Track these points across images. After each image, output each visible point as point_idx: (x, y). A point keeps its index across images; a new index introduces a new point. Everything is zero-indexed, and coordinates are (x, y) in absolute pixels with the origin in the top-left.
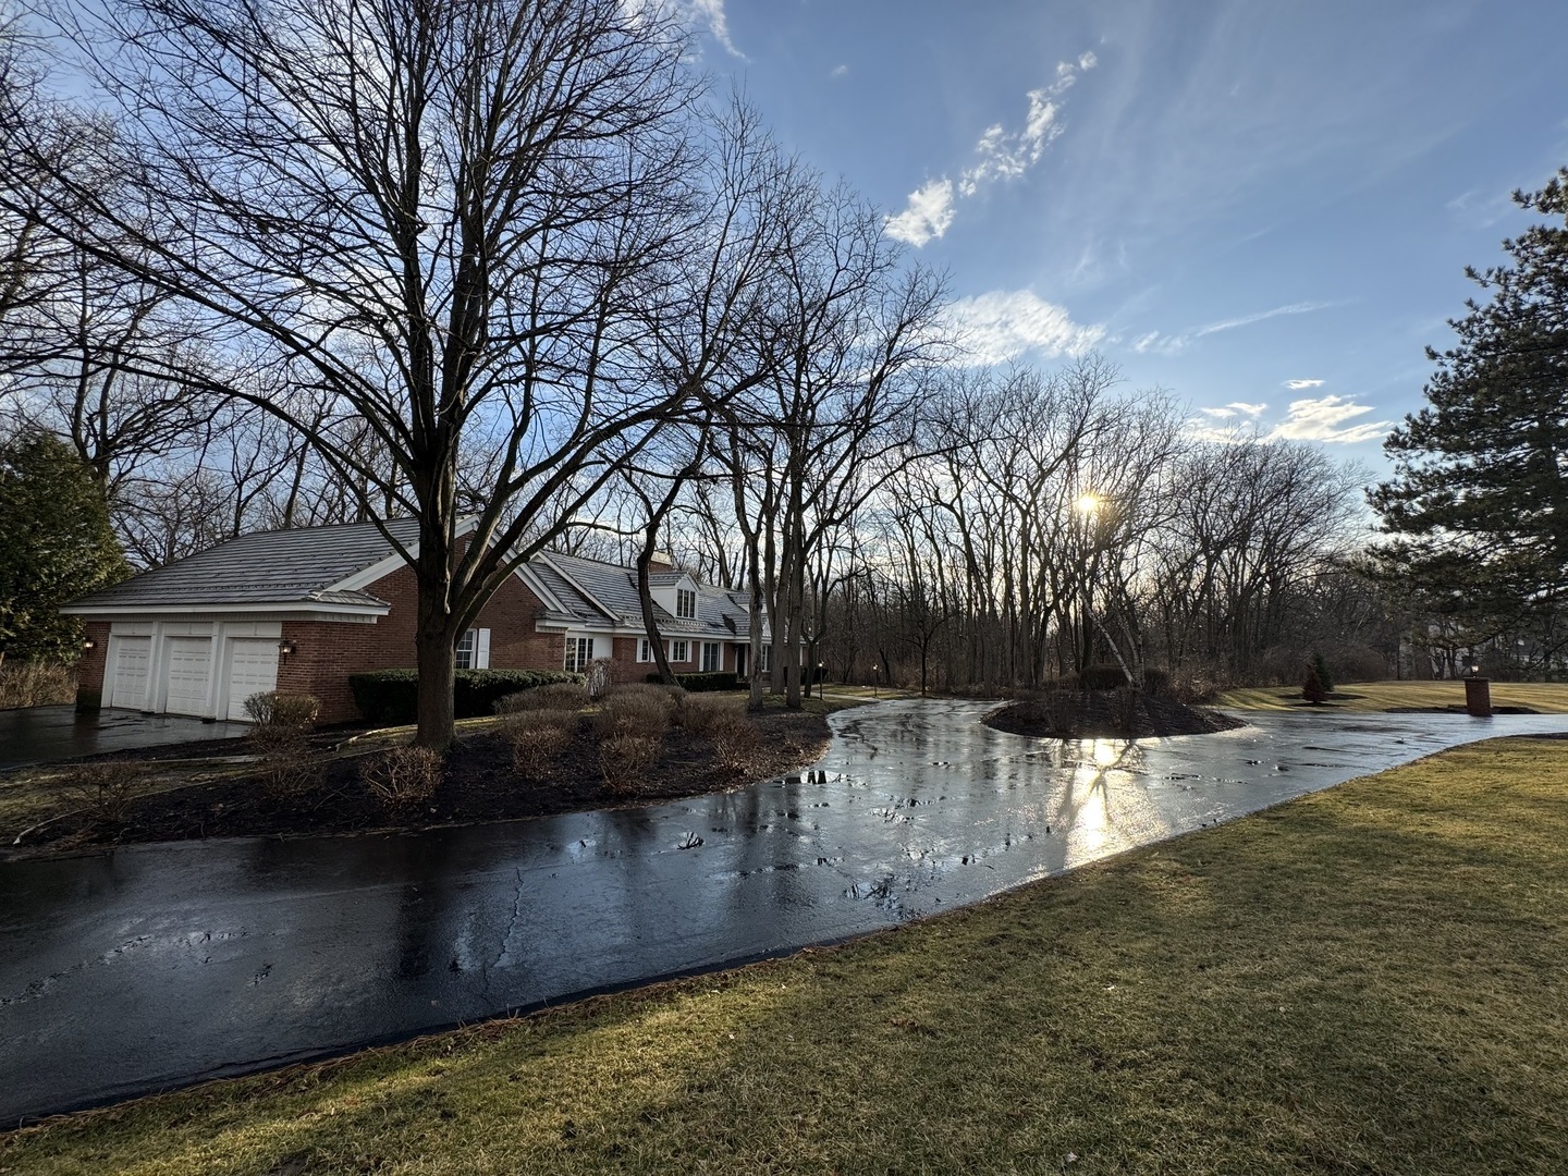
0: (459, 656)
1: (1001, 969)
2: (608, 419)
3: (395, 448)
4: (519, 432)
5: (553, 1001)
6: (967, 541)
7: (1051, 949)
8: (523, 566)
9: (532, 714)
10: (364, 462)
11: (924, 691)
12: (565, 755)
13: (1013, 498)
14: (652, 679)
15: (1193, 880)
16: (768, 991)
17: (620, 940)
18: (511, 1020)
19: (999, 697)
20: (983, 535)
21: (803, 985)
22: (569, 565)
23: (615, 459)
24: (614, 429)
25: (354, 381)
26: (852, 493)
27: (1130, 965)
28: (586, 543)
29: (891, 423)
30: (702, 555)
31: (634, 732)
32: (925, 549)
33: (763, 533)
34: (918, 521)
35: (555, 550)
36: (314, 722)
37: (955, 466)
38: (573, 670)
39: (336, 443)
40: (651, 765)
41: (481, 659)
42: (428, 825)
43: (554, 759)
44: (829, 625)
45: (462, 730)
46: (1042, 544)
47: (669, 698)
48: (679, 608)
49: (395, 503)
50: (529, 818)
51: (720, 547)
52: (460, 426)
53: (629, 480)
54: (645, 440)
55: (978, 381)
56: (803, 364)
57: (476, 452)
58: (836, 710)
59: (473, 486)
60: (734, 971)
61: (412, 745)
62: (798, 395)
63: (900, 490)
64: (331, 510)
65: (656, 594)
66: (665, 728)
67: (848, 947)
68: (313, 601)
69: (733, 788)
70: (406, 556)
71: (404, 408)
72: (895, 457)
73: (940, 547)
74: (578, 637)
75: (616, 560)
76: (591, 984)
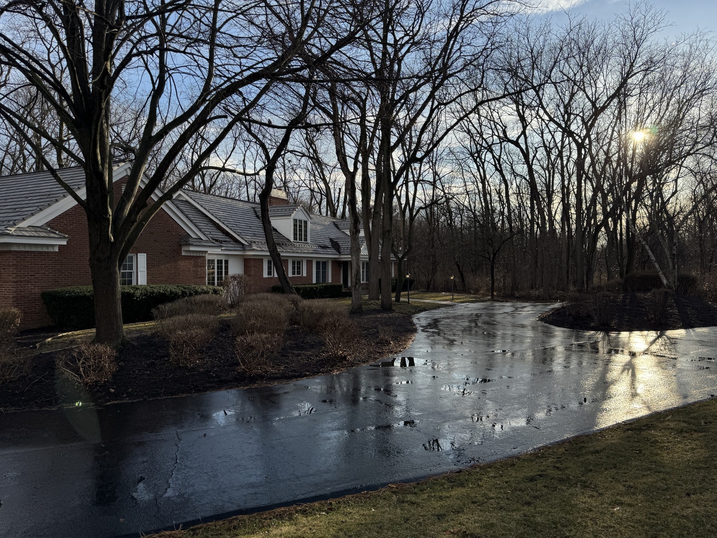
0: (124, 275)
1: (536, 497)
2: (229, 79)
3: (60, 111)
4: (157, 93)
5: (206, 520)
6: (531, 171)
7: (576, 484)
8: (168, 202)
9: (182, 318)
10: (37, 122)
11: (492, 295)
12: (209, 348)
13: (571, 134)
14: (275, 290)
15: (695, 435)
16: (362, 512)
17: (253, 479)
18: (176, 532)
19: (555, 300)
20: (545, 166)
21: (388, 509)
22: (206, 201)
23: (236, 113)
24: (234, 88)
25: (22, 55)
26: (434, 135)
27: (634, 494)
28: (219, 183)
29: (465, 72)
30: (312, 191)
31: (261, 330)
32: (494, 180)
33: (360, 172)
34: (489, 156)
35: (194, 189)
36: (18, 328)
37: (520, 107)
38: (213, 284)
39: (13, 107)
40: (275, 353)
41: (142, 279)
42: (109, 401)
43: (201, 352)
44: (414, 244)
45: (130, 332)
46: (594, 171)
47: (289, 305)
48: (295, 234)
49: (64, 155)
50: (184, 396)
51: (326, 184)
52: (110, 90)
53: (249, 131)
54: (259, 96)
55: (540, 32)
56: (390, 23)
57: (125, 111)
58: (420, 311)
59: (125, 139)
60: (337, 500)
61: (93, 343)
62: (385, 52)
63: (473, 131)
64: (15, 162)
65: (275, 223)
66: (286, 326)
67: (421, 483)
68: (8, 235)
69: (338, 370)
70: (76, 197)
71: (64, 75)
72: (469, 102)
73: (508, 177)
74: (216, 258)
75: (244, 196)
76: (232, 508)
